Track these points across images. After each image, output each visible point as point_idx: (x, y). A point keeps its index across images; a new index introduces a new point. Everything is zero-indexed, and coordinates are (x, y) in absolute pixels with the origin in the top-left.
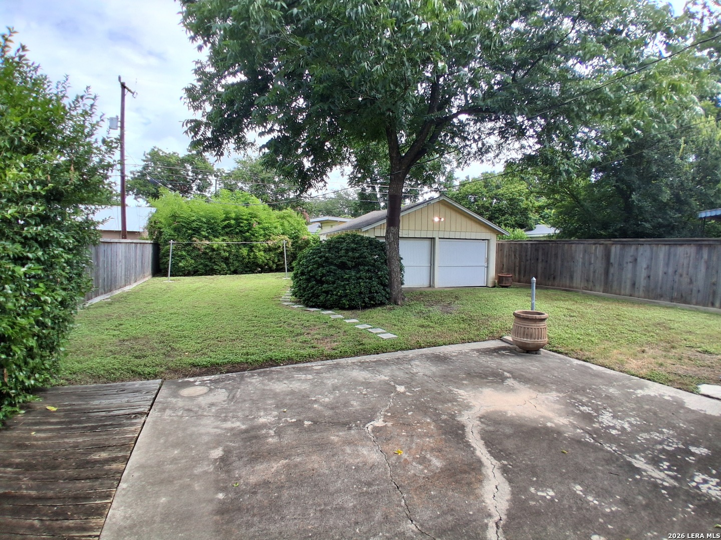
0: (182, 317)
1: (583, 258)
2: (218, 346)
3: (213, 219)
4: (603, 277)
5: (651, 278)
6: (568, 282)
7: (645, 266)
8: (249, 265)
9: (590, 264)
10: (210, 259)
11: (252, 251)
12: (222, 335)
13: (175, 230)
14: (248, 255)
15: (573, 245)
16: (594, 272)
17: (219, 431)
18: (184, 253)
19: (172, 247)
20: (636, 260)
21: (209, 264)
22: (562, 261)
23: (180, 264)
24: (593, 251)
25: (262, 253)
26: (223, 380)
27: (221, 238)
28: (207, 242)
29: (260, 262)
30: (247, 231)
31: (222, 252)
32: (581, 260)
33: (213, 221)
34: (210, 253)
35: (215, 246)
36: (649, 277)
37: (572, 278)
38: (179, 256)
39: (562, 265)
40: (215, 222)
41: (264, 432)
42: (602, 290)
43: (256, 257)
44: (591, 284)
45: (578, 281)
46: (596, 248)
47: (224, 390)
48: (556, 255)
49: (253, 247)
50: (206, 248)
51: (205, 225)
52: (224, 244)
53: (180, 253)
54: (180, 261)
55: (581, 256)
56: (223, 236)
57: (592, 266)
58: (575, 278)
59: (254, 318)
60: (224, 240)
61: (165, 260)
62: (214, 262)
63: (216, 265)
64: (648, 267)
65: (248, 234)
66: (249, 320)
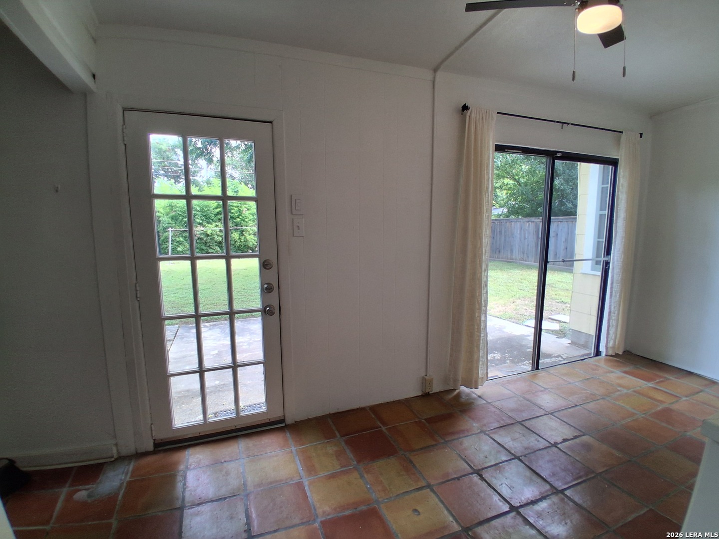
0: (186, 291)
1: (520, 234)
2: (214, 308)
3: (206, 207)
4: (534, 249)
5: (568, 249)
6: (509, 254)
7: (563, 239)
8: (241, 248)
9: (525, 239)
10: (206, 243)
11: (243, 235)
12: (218, 302)
13: (172, 218)
14: (240, 239)
15: (513, 223)
16: (528, 245)
17: (216, 345)
18: (181, 239)
19: (171, 234)
20: (557, 234)
21: (204, 248)
22: (505, 237)
23: (179, 249)
24: (527, 228)
25: (252, 237)
26: (218, 325)
27: (214, 224)
28: (202, 228)
29: (251, 245)
30: (238, 217)
31: (216, 237)
32: (518, 236)
33: (206, 209)
34: (205, 239)
35: (209, 232)
36: (566, 248)
37: (512, 251)
38: (177, 242)
39: (505, 240)
40: (208, 210)
41: (241, 344)
42: (533, 261)
43: (246, 241)
44: (525, 255)
45: (516, 255)
46: (529, 225)
47: (218, 329)
48: (500, 232)
49: (243, 231)
50: (201, 234)
51: (199, 213)
52: (217, 229)
53: (178, 239)
54: (179, 246)
55: (519, 232)
56: (215, 222)
57: (526, 240)
58: (514, 252)
59: (242, 290)
60: (217, 226)
61: (165, 246)
62: (209, 246)
63: (211, 248)
64: (566, 240)
65: (238, 219)
66: (238, 292)
